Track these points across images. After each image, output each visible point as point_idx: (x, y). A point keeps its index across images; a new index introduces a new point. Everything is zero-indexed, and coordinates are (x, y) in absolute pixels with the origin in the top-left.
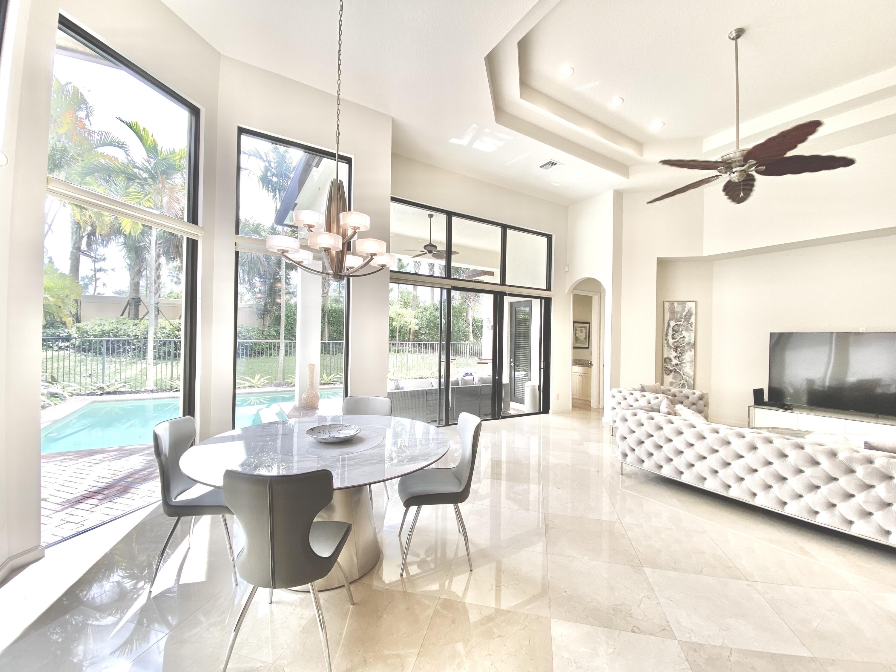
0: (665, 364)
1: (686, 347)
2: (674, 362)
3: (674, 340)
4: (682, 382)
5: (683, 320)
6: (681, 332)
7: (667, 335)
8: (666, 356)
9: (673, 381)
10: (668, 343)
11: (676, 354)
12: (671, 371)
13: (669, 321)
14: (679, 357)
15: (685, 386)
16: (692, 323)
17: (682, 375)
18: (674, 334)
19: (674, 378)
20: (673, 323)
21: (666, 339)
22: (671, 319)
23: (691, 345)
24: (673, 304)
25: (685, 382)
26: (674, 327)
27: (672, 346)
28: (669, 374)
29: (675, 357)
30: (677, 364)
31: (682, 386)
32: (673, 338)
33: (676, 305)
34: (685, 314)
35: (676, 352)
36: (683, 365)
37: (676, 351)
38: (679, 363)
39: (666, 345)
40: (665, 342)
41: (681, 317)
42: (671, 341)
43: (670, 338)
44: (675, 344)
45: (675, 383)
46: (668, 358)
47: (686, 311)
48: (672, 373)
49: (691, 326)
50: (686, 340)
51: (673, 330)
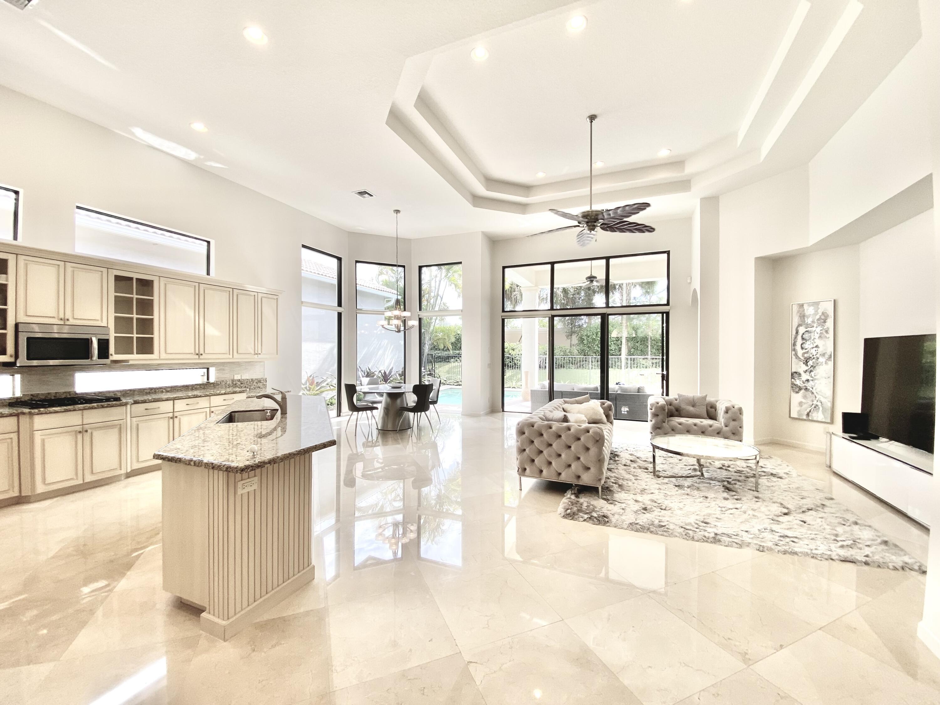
0: (793, 380)
1: (822, 360)
2: (805, 377)
3: (804, 351)
4: (815, 402)
5: (815, 325)
6: (813, 340)
7: (794, 345)
8: (794, 370)
9: (803, 401)
10: (796, 355)
11: (806, 368)
12: (800, 389)
13: (797, 327)
14: (811, 371)
15: (819, 408)
16: (828, 328)
17: (815, 394)
18: (804, 343)
19: (805, 397)
20: (802, 330)
21: (794, 350)
22: (799, 325)
23: (827, 356)
24: (803, 305)
25: (819, 404)
26: (803, 334)
27: (802, 358)
28: (797, 392)
29: (805, 372)
30: (808, 380)
31: (815, 407)
32: (802, 348)
33: (805, 307)
34: (818, 317)
35: (807, 365)
36: (816, 381)
37: (806, 363)
38: (810, 378)
39: (794, 357)
40: (793, 353)
41: (813, 322)
42: (800, 352)
43: (798, 347)
44: (806, 355)
45: (805, 403)
46: (796, 372)
47: (820, 314)
48: (803, 391)
49: (827, 332)
50: (820, 350)
51: (803, 339)
